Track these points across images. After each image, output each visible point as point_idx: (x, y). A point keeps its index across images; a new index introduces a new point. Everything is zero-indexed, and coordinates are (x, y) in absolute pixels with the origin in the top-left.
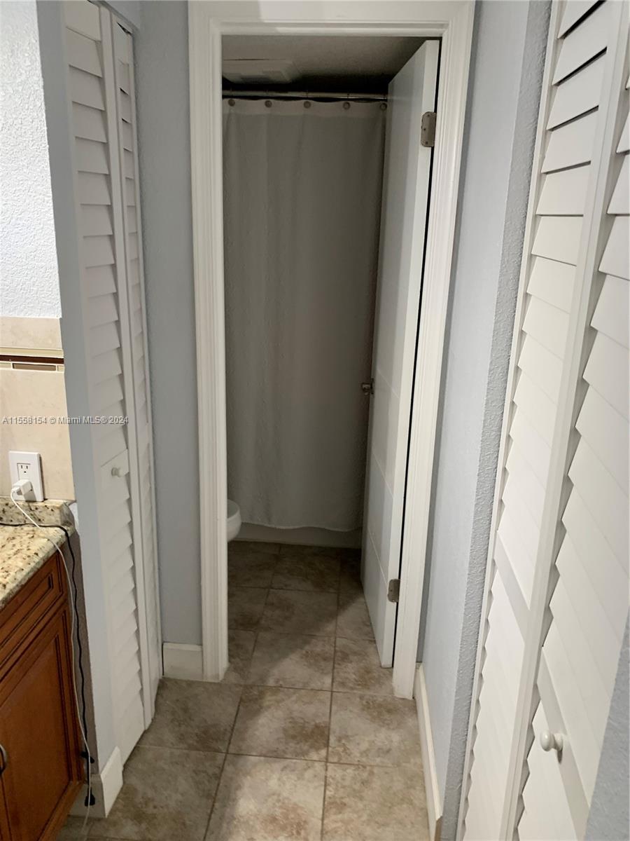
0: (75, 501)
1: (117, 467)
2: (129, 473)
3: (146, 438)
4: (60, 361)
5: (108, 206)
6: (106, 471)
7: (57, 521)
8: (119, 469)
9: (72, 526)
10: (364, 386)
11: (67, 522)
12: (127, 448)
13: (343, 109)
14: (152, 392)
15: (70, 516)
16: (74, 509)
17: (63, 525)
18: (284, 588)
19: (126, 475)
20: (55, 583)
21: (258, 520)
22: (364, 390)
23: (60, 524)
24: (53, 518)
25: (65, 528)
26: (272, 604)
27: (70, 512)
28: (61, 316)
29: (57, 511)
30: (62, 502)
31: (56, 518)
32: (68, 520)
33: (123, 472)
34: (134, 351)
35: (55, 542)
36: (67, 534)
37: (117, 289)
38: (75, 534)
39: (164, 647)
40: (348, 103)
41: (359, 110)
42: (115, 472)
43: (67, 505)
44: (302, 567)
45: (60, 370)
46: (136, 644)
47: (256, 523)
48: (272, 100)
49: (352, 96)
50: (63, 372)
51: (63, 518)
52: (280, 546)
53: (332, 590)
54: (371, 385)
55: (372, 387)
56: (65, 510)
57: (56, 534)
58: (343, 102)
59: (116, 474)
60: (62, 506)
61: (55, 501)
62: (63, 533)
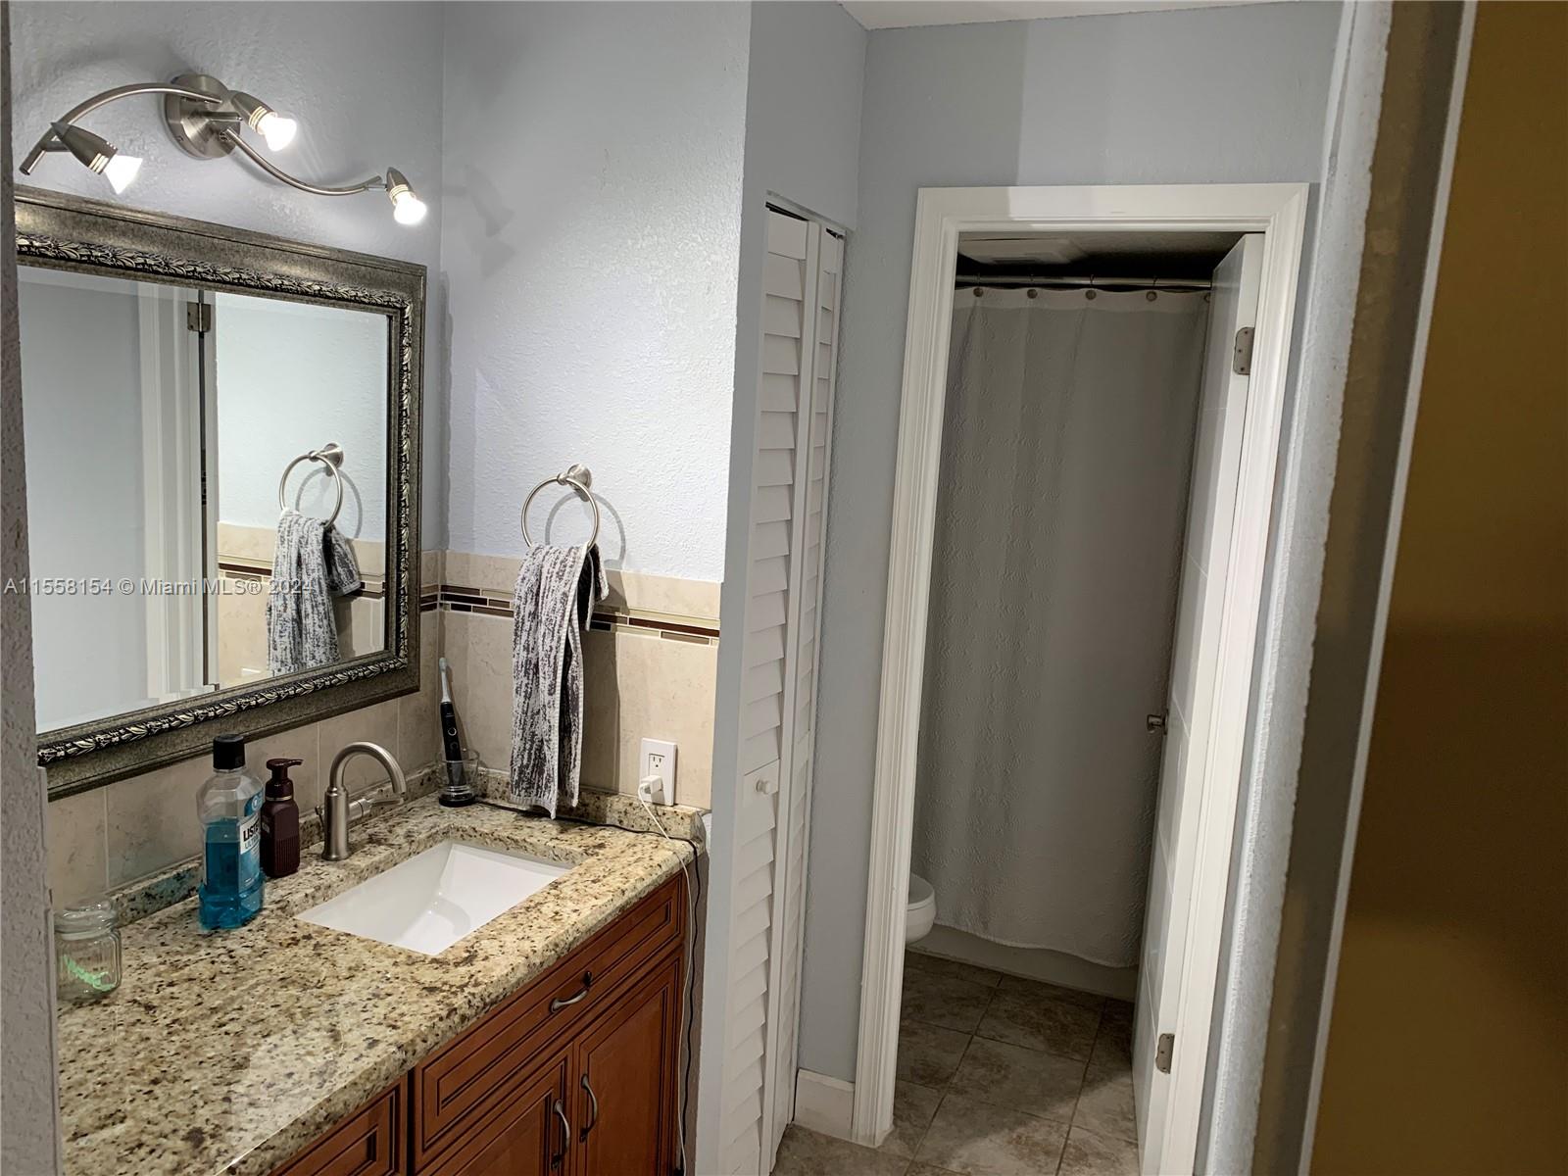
0: (710, 811)
1: (764, 780)
2: (778, 793)
3: (804, 753)
4: (715, 633)
5: (791, 449)
6: (750, 783)
7: (686, 834)
8: (767, 782)
9: (702, 844)
10: (1152, 720)
11: (698, 838)
12: (780, 758)
13: (1147, 301)
14: (819, 690)
15: (702, 829)
16: (707, 821)
17: (694, 840)
18: (999, 1038)
19: (773, 795)
20: (673, 915)
21: (967, 925)
22: (1151, 726)
23: (688, 838)
24: (681, 828)
25: (695, 844)
26: (974, 1058)
27: (703, 825)
28: (722, 581)
29: (687, 820)
30: (694, 810)
31: (684, 829)
32: (697, 837)
33: (771, 789)
34: (802, 632)
35: (682, 857)
36: (695, 852)
37: (790, 551)
38: (705, 854)
39: (799, 1074)
40: (1155, 294)
41: (1169, 303)
42: (760, 787)
43: (700, 815)
44: (1032, 1013)
45: (714, 644)
46: (760, 1045)
47: (963, 929)
48: (1037, 289)
49: (1160, 283)
50: (717, 647)
51: (694, 831)
52: (1002, 976)
53: (1077, 1057)
54: (1164, 720)
55: (1164, 724)
56: (697, 823)
57: (684, 849)
58: (1146, 292)
59: (761, 789)
60: (694, 814)
61: (687, 808)
62: (692, 849)
